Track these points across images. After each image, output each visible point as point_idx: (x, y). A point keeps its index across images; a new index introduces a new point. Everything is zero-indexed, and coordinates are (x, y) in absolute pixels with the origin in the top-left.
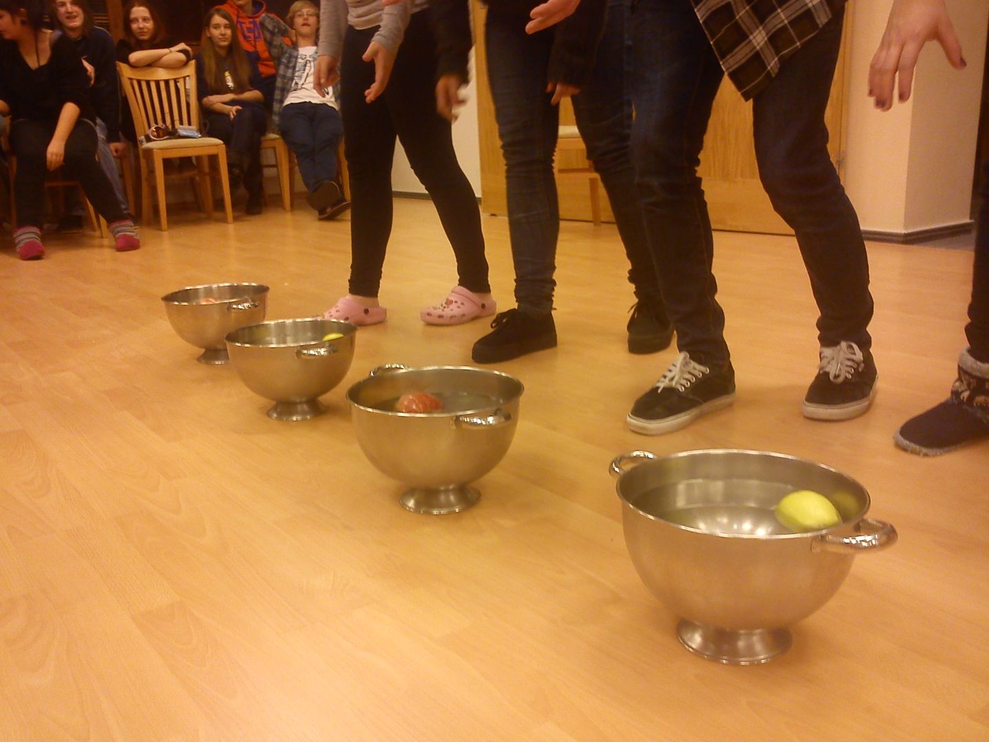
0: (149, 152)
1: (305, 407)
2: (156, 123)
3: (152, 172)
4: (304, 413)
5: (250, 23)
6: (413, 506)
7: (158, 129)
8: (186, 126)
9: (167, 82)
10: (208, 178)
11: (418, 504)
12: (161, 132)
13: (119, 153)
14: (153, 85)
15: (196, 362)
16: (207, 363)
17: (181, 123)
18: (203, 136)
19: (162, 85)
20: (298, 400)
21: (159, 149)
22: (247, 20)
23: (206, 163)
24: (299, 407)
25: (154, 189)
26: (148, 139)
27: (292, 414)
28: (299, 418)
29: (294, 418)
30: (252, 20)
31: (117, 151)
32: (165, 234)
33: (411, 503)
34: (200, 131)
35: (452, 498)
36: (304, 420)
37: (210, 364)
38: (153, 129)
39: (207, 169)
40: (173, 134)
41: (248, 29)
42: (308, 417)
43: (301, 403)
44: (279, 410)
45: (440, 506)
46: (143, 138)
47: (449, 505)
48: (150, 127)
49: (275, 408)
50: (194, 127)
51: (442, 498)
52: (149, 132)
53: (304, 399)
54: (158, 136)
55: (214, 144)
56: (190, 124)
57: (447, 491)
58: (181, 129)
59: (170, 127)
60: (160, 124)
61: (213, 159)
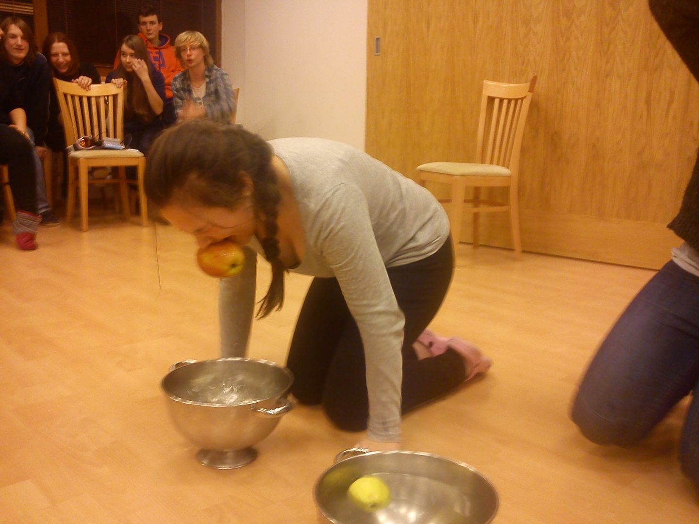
0: (76, 160)
2: (85, 134)
5: (156, 53)
7: (86, 140)
8: (111, 138)
9: (97, 98)
12: (89, 142)
14: (85, 101)
17: (108, 136)
18: (126, 148)
19: (93, 101)
21: (85, 158)
22: (154, 51)
26: (76, 149)
30: (158, 50)
32: (86, 235)
34: (122, 143)
38: (81, 139)
40: (97, 144)
41: (155, 58)
46: (71, 147)
48: (79, 137)
50: (118, 140)
52: (78, 141)
54: (87, 146)
55: (135, 157)
56: (115, 137)
58: (107, 141)
59: (97, 138)
60: (89, 135)
61: (131, 171)
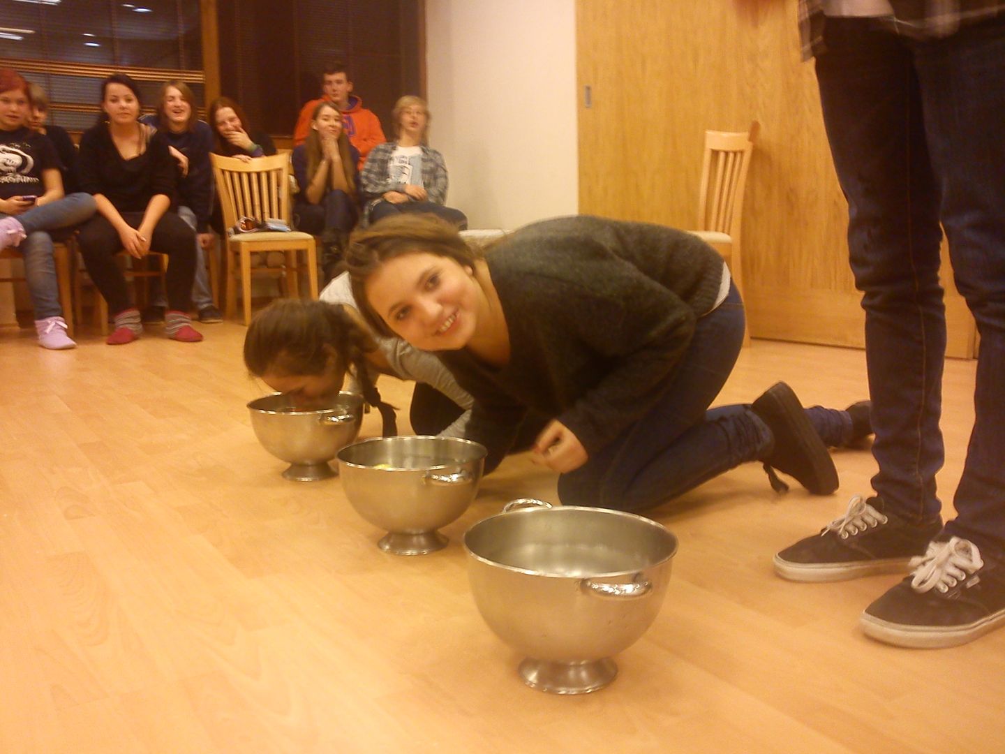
0: (236, 244)
1: (422, 540)
2: (246, 215)
3: (238, 264)
4: (420, 547)
6: (535, 681)
7: (247, 221)
8: (276, 219)
9: (259, 174)
10: (295, 274)
11: (541, 679)
12: (249, 224)
13: (207, 244)
14: (245, 177)
15: (281, 477)
16: (292, 480)
17: (271, 216)
18: (292, 231)
19: (254, 177)
20: (414, 532)
21: (247, 241)
23: (293, 257)
24: (415, 539)
25: (239, 283)
26: (237, 232)
27: (406, 546)
28: (415, 552)
29: (409, 552)
30: (347, 115)
31: (204, 242)
33: (533, 677)
34: (289, 225)
35: (584, 674)
36: (420, 554)
37: (296, 480)
38: (242, 220)
39: (294, 264)
40: (262, 227)
42: (425, 552)
43: (417, 535)
44: (392, 541)
45: (567, 684)
46: (231, 230)
47: (579, 683)
48: (239, 218)
49: (387, 539)
50: (284, 221)
51: (572, 673)
52: (237, 224)
53: (421, 531)
54: (247, 229)
55: (304, 239)
56: (280, 217)
57: (577, 666)
58: (271, 222)
59: (259, 220)
60: (250, 217)
61: (301, 254)
